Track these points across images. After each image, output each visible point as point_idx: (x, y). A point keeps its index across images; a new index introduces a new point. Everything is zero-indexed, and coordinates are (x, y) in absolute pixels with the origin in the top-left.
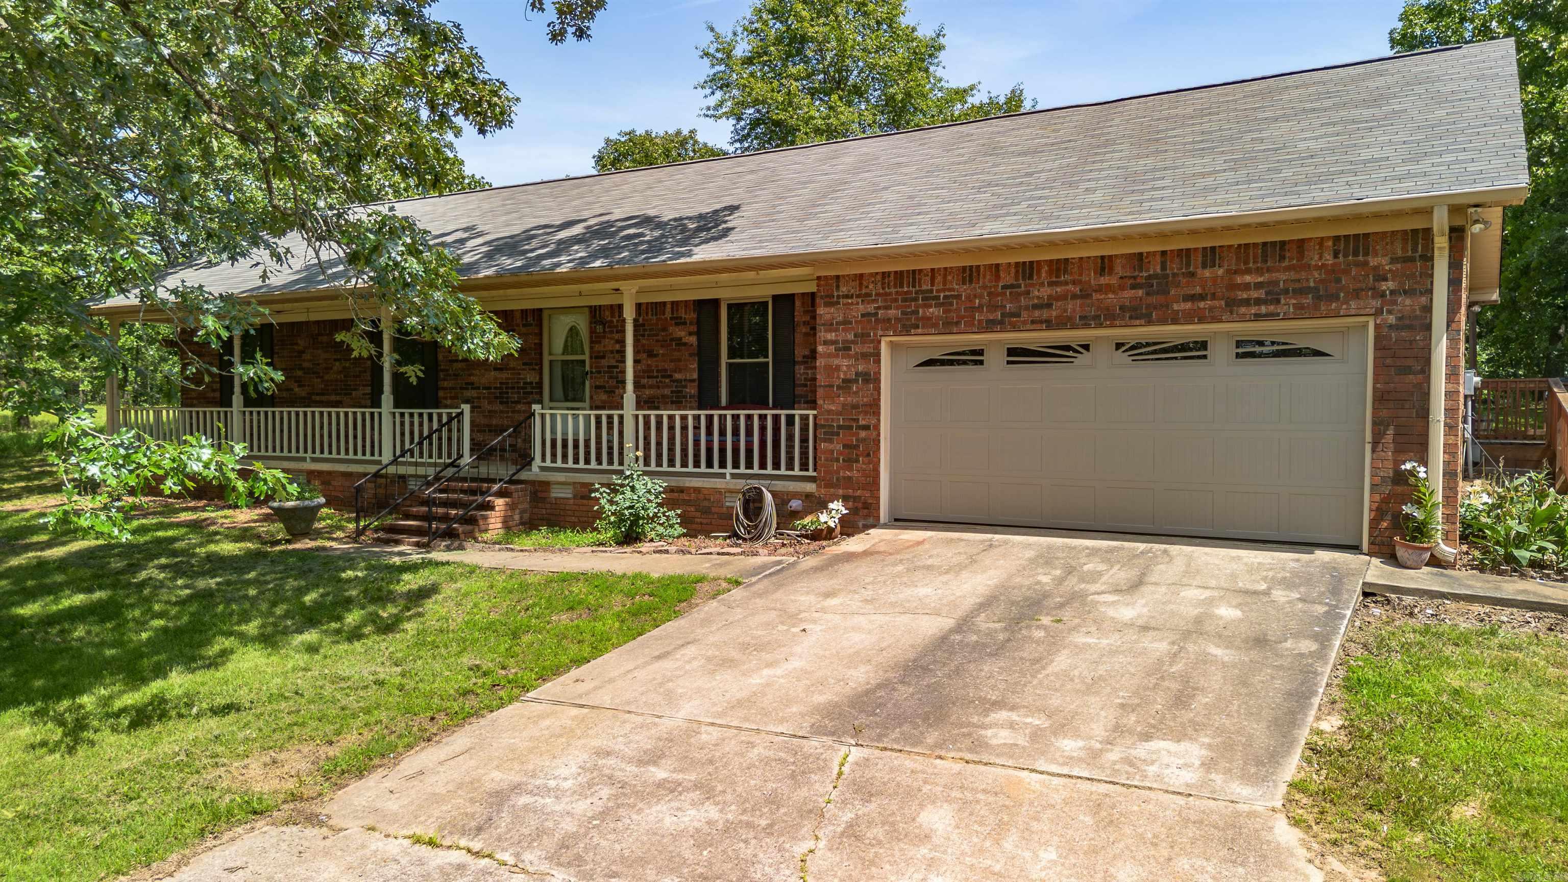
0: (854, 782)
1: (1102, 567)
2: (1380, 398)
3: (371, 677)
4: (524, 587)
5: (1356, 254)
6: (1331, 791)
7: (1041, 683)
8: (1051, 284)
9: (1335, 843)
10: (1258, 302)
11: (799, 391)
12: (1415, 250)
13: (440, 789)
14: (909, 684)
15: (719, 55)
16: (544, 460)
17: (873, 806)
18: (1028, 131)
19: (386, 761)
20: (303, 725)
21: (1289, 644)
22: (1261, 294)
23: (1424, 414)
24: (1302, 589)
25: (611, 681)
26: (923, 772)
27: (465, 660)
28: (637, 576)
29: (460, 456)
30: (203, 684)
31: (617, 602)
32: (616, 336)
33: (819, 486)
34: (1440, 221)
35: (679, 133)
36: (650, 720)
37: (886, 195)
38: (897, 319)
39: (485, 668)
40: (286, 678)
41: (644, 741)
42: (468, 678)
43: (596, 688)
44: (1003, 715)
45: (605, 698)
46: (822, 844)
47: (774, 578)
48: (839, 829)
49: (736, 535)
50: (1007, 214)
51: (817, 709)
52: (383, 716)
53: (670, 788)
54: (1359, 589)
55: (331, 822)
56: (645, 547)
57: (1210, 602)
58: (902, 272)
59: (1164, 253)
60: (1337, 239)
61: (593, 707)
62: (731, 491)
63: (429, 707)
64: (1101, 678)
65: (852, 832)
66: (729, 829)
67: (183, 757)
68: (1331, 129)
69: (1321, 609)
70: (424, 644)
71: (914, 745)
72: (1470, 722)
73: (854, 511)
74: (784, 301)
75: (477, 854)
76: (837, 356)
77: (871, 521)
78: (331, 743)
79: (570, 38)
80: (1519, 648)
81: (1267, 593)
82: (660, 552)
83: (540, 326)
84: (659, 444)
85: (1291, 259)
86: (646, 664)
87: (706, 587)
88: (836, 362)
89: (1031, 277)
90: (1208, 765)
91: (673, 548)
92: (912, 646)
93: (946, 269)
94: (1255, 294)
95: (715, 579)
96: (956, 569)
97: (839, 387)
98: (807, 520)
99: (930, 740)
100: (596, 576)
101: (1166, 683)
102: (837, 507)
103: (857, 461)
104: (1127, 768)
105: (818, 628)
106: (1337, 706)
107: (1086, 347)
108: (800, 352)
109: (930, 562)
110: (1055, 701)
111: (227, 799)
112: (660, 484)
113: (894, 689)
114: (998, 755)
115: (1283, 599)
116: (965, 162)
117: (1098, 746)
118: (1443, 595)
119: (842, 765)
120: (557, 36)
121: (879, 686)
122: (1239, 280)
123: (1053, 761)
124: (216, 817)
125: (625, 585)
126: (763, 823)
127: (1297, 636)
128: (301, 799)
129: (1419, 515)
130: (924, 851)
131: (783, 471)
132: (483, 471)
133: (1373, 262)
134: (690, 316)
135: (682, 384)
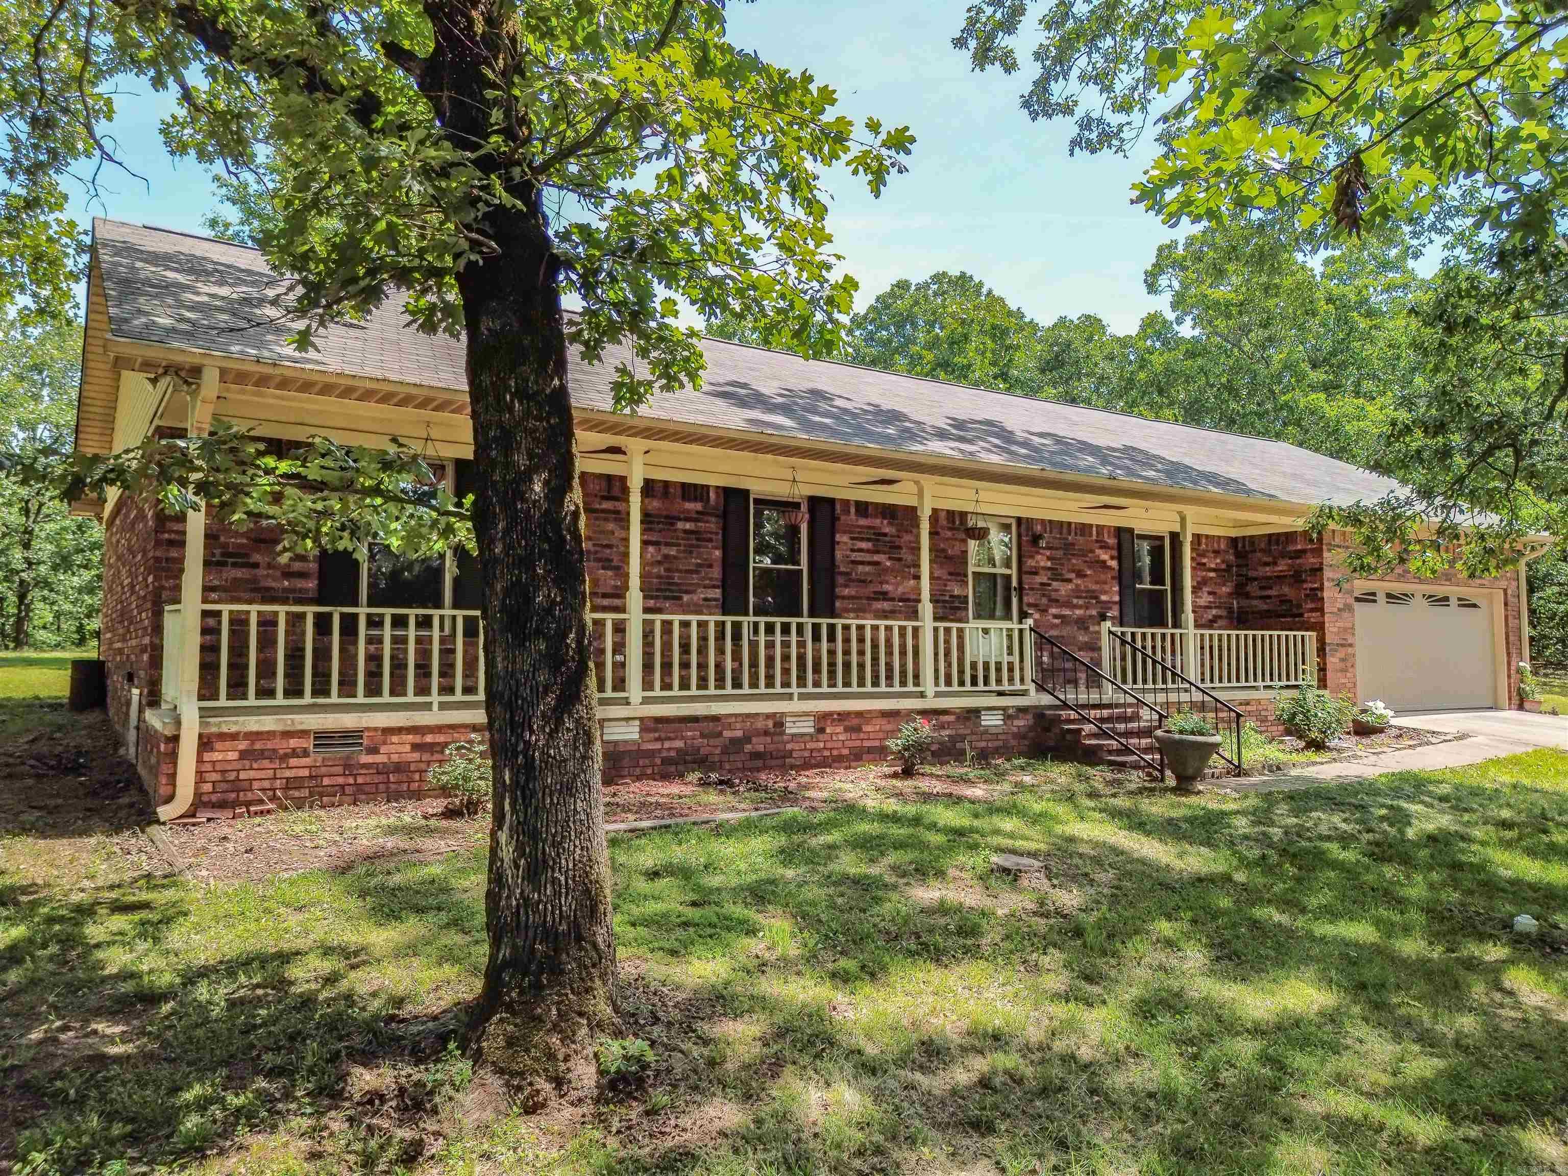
76: (1335, 591)
88: (1335, 595)
97: (1336, 614)
107: (1413, 595)
131: (1293, 682)
134: (1112, 541)
135: (1107, 605)
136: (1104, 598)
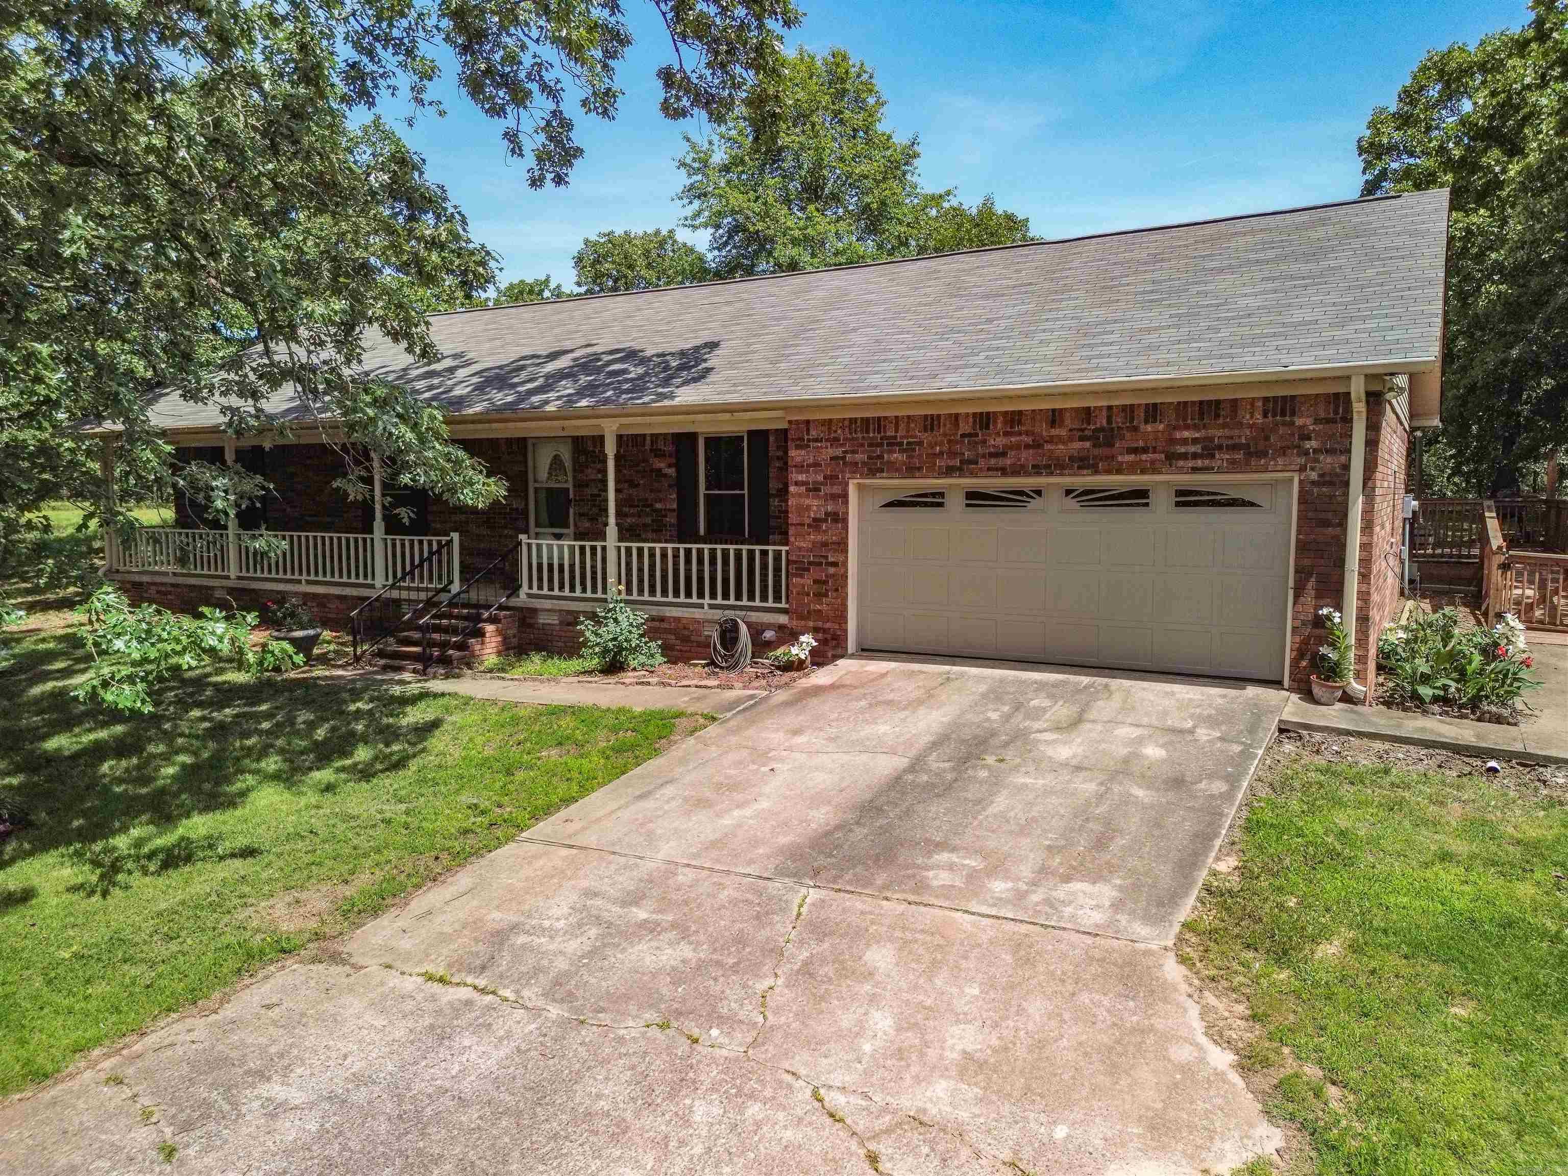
0: (811, 922)
1: (1047, 703)
2: (1302, 547)
3: (379, 816)
4: (515, 721)
5: (1283, 414)
6: (1216, 931)
7: (980, 824)
8: (1006, 434)
9: (1213, 979)
10: (1195, 456)
11: (773, 523)
12: (1336, 413)
13: (447, 929)
14: (864, 826)
15: (696, 165)
16: (531, 587)
17: (826, 945)
18: (992, 269)
19: (397, 900)
20: (320, 864)
21: (1202, 785)
22: (1197, 449)
23: (1340, 563)
24: (1223, 728)
25: (599, 820)
26: (871, 913)
27: (463, 798)
28: (621, 710)
29: (451, 582)
30: (224, 823)
31: (602, 740)
32: (599, 466)
33: (791, 619)
34: (1357, 389)
35: (657, 232)
36: (632, 861)
37: (855, 338)
38: (864, 463)
39: (482, 807)
40: (300, 816)
41: (626, 881)
42: (468, 817)
43: (584, 829)
44: (944, 857)
45: (590, 839)
46: (780, 981)
47: (747, 713)
48: (796, 968)
49: (712, 663)
50: (966, 366)
51: (781, 851)
52: (392, 855)
53: (651, 928)
54: (1274, 727)
55: (352, 961)
56: (629, 677)
57: (1140, 741)
58: (868, 419)
59: (1110, 408)
60: (1266, 400)
61: (581, 848)
62: (709, 621)
63: (433, 847)
64: (1034, 820)
65: (807, 971)
66: (700, 966)
67: (214, 897)
68: (1270, 285)
69: (1237, 748)
70: (425, 781)
71: (864, 886)
72: (1349, 863)
73: (823, 642)
74: (758, 437)
75: (483, 991)
76: (808, 497)
77: (839, 651)
78: (346, 882)
79: (549, 184)
80: (1408, 787)
81: (1191, 732)
82: (642, 683)
83: (525, 456)
84: (640, 570)
85: (1225, 417)
86: (627, 805)
87: (683, 722)
88: (807, 502)
89: (987, 427)
90: (1117, 906)
91: (654, 680)
92: (868, 786)
93: (909, 417)
94: (1192, 449)
95: (692, 715)
96: (915, 704)
97: (809, 526)
98: (779, 652)
99: (879, 882)
100: (581, 709)
101: (1090, 825)
102: (808, 640)
103: (826, 596)
104: (1047, 909)
105: (786, 767)
106: (1237, 847)
107: (1039, 493)
108: (774, 485)
109: (891, 696)
110: (991, 844)
111: (258, 937)
112: (641, 616)
113: (851, 831)
114: (937, 897)
115: (1205, 738)
116: (930, 305)
117: (1025, 887)
118: (1349, 733)
119: (801, 906)
120: (536, 182)
121: (838, 828)
122: (1178, 435)
123: (985, 902)
124: (250, 956)
125: (610, 720)
126: (731, 961)
127: (1211, 777)
128: (325, 938)
129: (1333, 656)
130: (867, 987)
131: (757, 603)
132: (473, 596)
133: (1299, 422)
134: (670, 448)
135: (662, 514)
136: (658, 506)
